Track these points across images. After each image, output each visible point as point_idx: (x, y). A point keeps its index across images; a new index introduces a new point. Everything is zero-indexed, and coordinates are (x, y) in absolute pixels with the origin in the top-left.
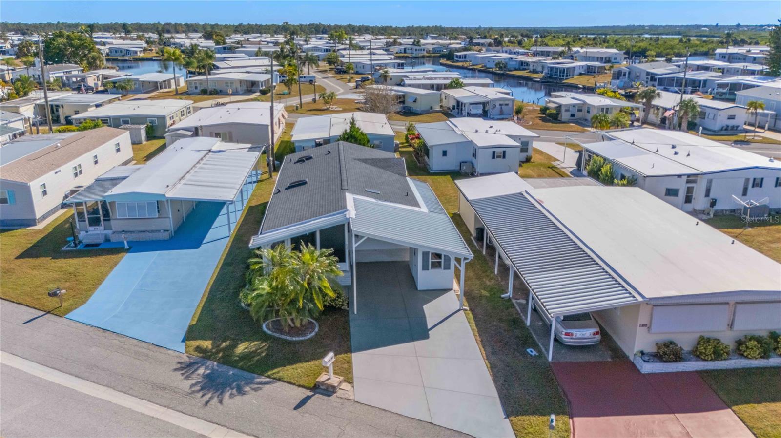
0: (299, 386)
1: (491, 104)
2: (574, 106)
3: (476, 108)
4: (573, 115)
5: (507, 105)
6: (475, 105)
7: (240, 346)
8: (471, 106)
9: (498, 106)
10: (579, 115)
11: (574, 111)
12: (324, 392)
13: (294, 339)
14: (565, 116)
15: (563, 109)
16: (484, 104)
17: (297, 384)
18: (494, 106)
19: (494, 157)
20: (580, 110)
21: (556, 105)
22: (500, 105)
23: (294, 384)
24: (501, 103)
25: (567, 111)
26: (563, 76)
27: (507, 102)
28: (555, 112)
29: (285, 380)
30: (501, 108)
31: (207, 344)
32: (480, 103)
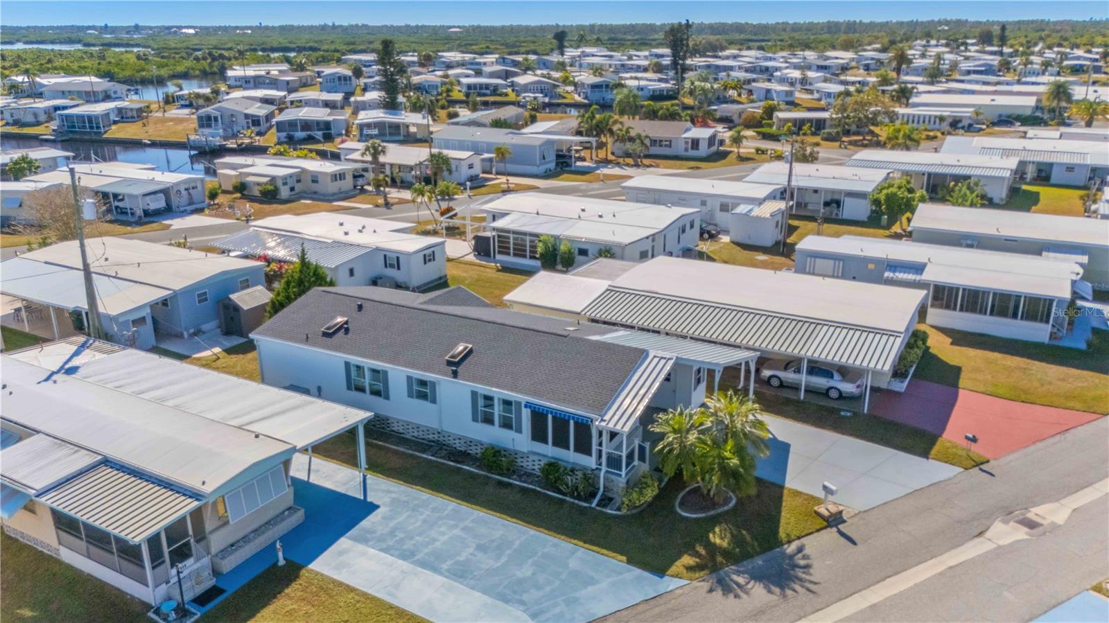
1: (175, 189)
2: (291, 176)
3: (157, 200)
4: (292, 189)
5: (193, 188)
6: (152, 196)
7: (713, 539)
8: (148, 198)
9: (184, 192)
10: (298, 187)
11: (291, 182)
14: (284, 192)
15: (279, 183)
16: (166, 192)
17: (814, 530)
18: (179, 192)
19: (425, 263)
20: (299, 181)
21: (268, 179)
22: (186, 189)
23: (812, 533)
24: (187, 186)
25: (285, 184)
26: (98, 127)
27: (193, 185)
28: (271, 188)
29: (803, 534)
30: (189, 194)
31: (687, 560)
32: (161, 191)
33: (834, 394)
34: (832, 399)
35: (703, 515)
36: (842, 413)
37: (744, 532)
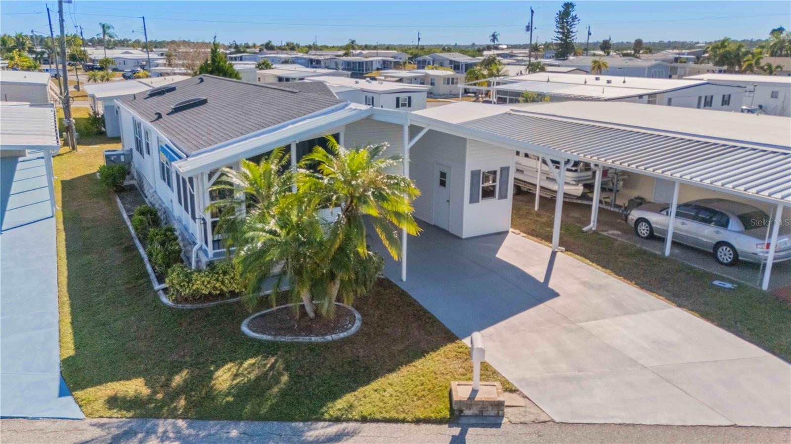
0: (418, 421)
7: (219, 373)
12: (480, 421)
13: (329, 338)
17: (409, 419)
23: (403, 421)
29: (378, 416)
31: (135, 387)
33: (725, 255)
34: (722, 263)
35: (269, 338)
36: (716, 283)
37: (285, 378)
